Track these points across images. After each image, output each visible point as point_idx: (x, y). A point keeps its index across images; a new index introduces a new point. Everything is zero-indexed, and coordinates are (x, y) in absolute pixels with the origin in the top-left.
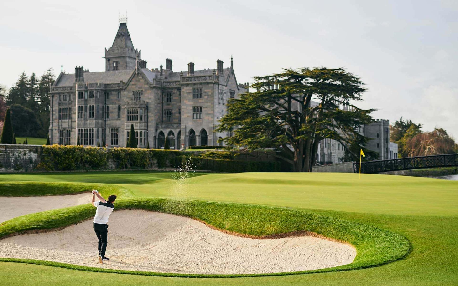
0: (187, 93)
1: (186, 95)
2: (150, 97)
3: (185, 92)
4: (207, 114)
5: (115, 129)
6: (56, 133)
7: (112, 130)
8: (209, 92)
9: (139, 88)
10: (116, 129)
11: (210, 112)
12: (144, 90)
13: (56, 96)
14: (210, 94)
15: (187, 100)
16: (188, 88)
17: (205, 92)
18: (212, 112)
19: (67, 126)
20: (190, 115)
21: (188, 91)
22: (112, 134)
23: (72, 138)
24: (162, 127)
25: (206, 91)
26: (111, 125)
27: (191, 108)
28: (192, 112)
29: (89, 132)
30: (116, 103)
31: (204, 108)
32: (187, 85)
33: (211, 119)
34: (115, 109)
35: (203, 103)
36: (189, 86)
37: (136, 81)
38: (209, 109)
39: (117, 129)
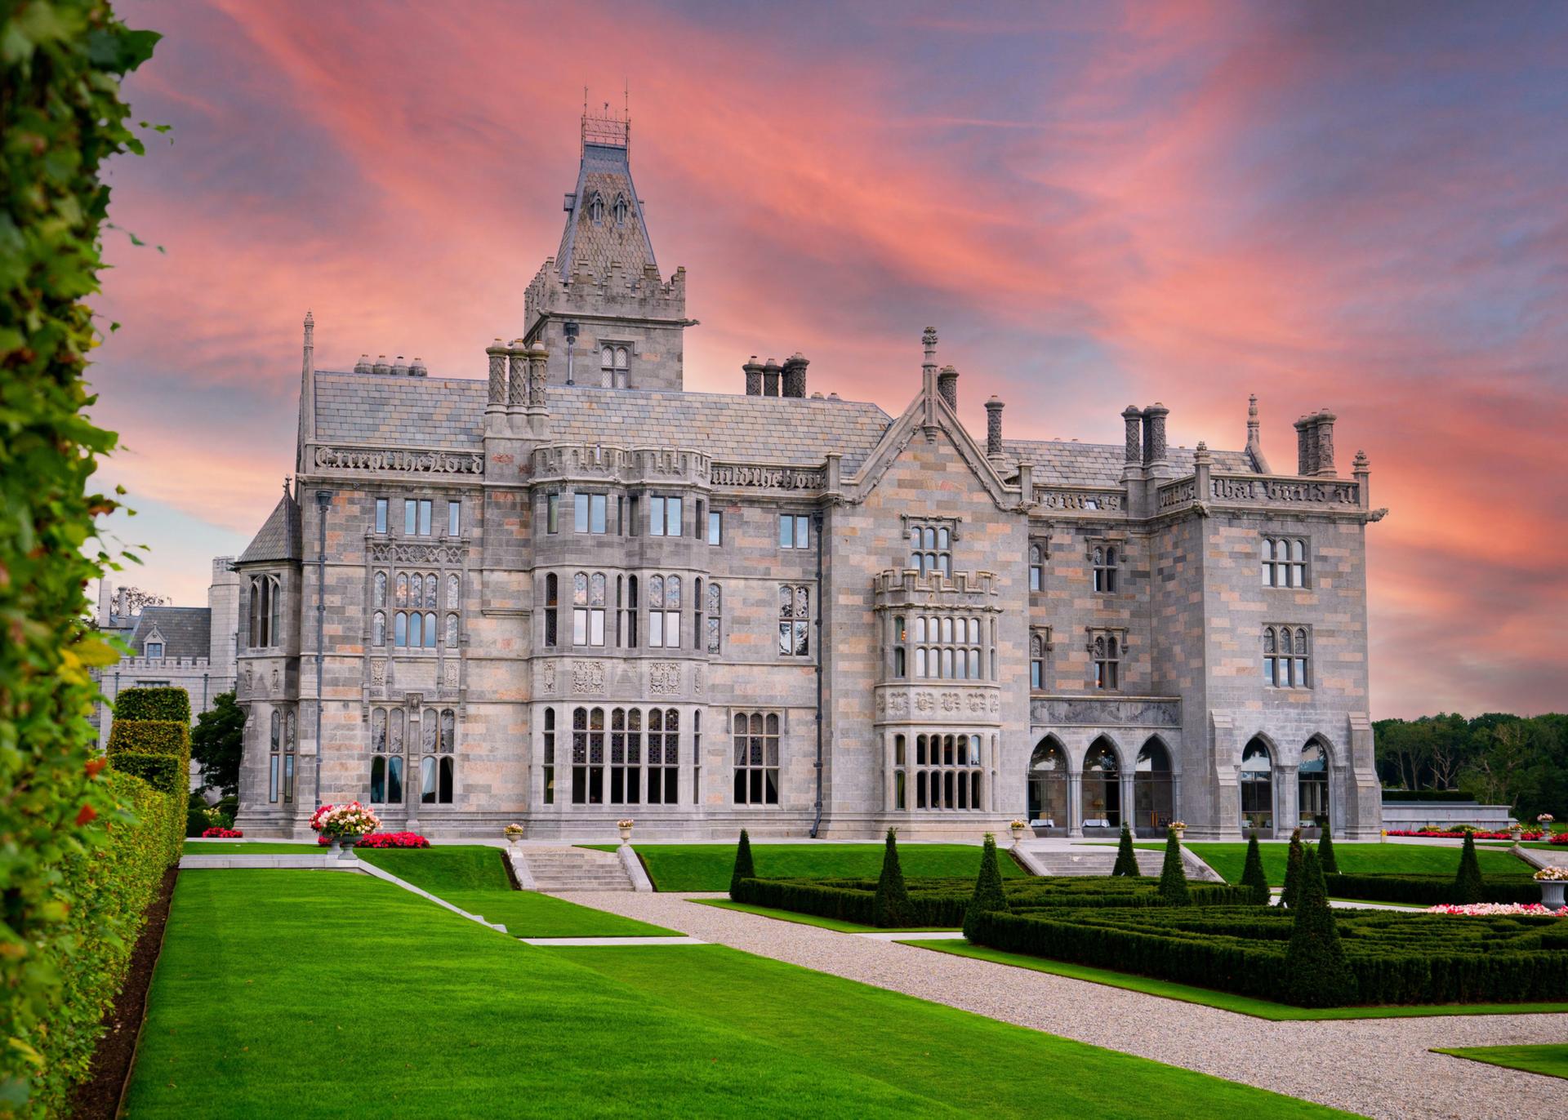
0: (1234, 555)
1: (1227, 562)
2: (1002, 556)
3: (1226, 549)
4: (1337, 666)
5: (757, 717)
6: (351, 728)
7: (741, 717)
8: (1340, 559)
9: (940, 505)
10: (765, 715)
11: (1346, 657)
12: (967, 519)
13: (351, 501)
14: (1345, 568)
15: (1232, 589)
16: (1235, 532)
17: (1324, 559)
18: (1359, 657)
19: (432, 686)
20: (1249, 662)
21: (1238, 548)
22: (739, 742)
23: (466, 757)
24: (1052, 715)
25: (1324, 552)
26: (737, 692)
27: (1258, 631)
28: (1261, 649)
29: (645, 731)
30: (768, 571)
31: (1321, 633)
32: (1234, 516)
33: (1350, 690)
34: (761, 603)
35: (1312, 608)
36: (1245, 520)
37: (925, 466)
38: (1342, 640)
39: (773, 717)
